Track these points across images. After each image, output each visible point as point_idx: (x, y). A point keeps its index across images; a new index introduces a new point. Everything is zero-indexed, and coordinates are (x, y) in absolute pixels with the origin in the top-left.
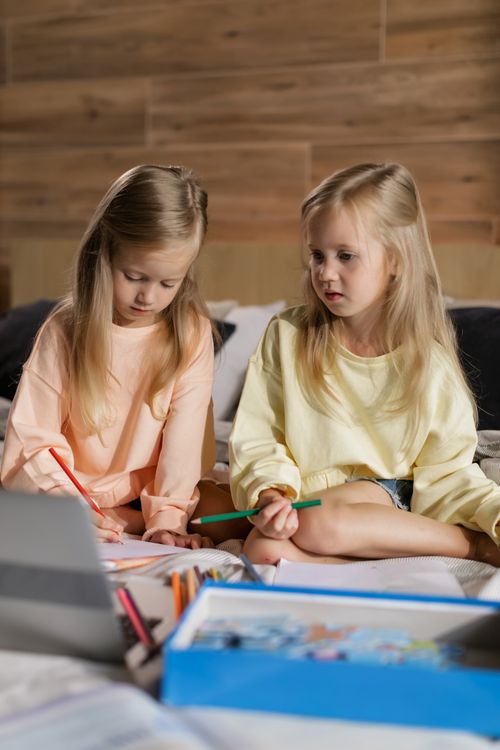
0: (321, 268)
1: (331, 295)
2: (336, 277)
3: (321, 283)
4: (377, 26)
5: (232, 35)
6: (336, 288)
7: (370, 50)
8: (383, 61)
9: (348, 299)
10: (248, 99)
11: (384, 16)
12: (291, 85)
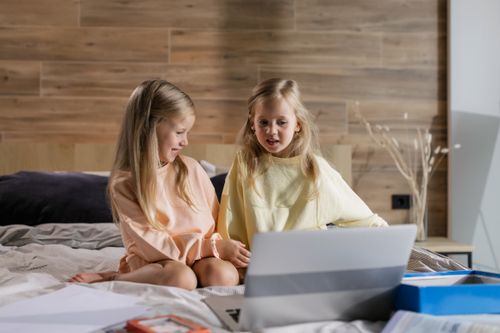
4: (166, 47)
5: (91, 44)
7: (163, 58)
8: (170, 63)
10: (97, 75)
11: (170, 43)
12: (123, 71)
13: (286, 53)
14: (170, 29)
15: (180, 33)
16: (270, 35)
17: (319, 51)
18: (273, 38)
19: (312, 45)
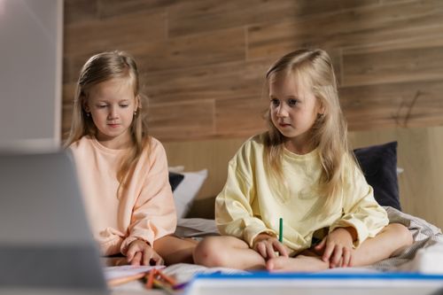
0: (278, 108)
1: (283, 125)
2: (287, 115)
3: (277, 118)
4: (243, 45)
5: (176, 53)
6: (287, 121)
7: (241, 56)
8: (248, 60)
9: (294, 127)
10: (184, 81)
11: (247, 40)
12: (205, 74)
13: (372, 31)
14: (246, 27)
15: (256, 29)
16: (352, 13)
17: (413, 22)
18: (354, 17)
19: (403, 17)
